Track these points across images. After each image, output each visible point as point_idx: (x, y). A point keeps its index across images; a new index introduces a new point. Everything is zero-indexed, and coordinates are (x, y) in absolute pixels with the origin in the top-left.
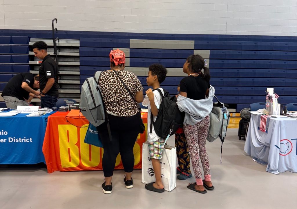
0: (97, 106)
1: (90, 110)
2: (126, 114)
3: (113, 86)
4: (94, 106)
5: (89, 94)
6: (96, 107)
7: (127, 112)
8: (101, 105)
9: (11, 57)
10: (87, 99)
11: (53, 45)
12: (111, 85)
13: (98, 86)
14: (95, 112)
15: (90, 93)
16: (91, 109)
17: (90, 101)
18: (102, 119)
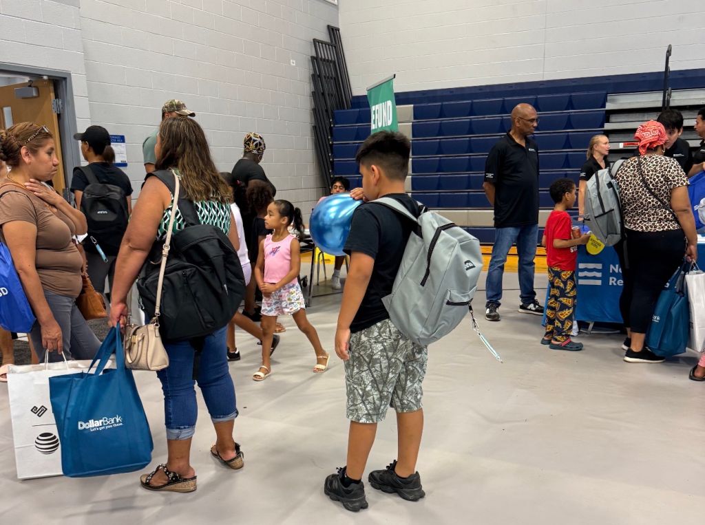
0: (606, 211)
1: (596, 217)
2: (642, 228)
3: (630, 183)
4: (601, 212)
5: (595, 193)
6: (604, 213)
7: (645, 225)
8: (613, 210)
9: (568, 136)
10: (591, 201)
11: (660, 104)
12: (627, 181)
13: (613, 181)
14: (603, 221)
15: (596, 191)
16: (596, 215)
17: (596, 203)
18: (616, 234)
